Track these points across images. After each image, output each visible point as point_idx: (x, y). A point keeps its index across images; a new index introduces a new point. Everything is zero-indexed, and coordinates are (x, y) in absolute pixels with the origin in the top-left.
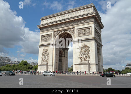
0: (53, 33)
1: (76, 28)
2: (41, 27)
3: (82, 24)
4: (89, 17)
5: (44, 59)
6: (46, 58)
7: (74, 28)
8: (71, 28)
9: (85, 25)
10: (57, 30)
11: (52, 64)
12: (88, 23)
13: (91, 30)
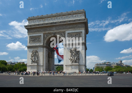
0: (42, 35)
1: (67, 32)
2: (29, 28)
3: (73, 29)
4: (80, 23)
5: (34, 60)
6: (36, 59)
7: (65, 32)
8: (62, 32)
9: (76, 30)
10: (47, 32)
11: (42, 65)
12: (79, 28)
13: (81, 35)
